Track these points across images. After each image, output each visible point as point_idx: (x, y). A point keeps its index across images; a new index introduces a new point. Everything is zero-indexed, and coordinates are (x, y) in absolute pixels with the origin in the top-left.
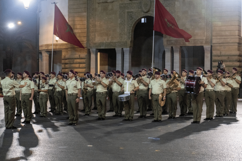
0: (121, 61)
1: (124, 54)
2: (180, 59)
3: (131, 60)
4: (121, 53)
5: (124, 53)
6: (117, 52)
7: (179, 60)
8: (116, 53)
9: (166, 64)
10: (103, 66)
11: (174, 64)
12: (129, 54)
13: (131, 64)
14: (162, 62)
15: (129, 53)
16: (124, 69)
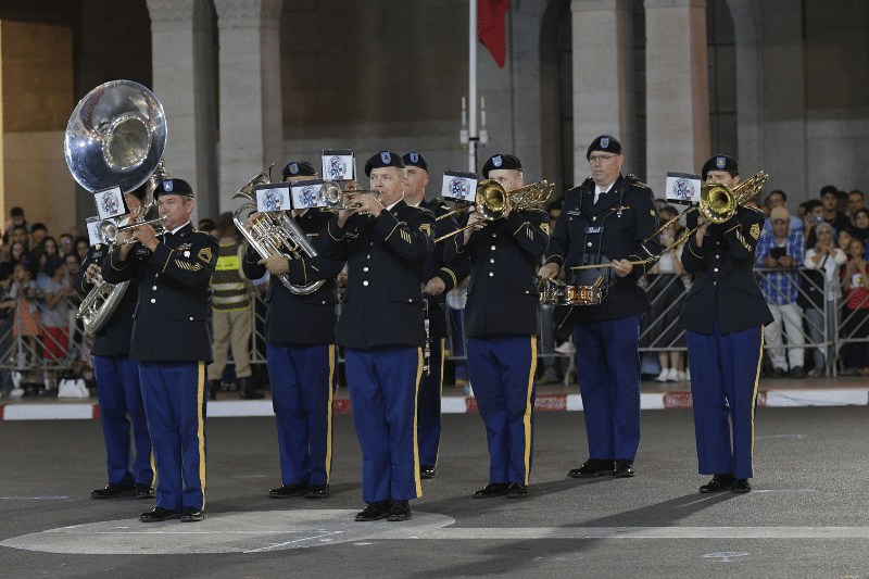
0: (198, 91)
1: (220, 23)
2: (696, 61)
3: (275, 81)
4: (196, 20)
5: (215, 18)
6: (153, 15)
7: (688, 67)
8: (148, 22)
9: (579, 100)
10: (37, 135)
11: (652, 106)
12: (262, 28)
13: (276, 116)
14: (537, 86)
15: (264, 16)
16: (225, 150)
